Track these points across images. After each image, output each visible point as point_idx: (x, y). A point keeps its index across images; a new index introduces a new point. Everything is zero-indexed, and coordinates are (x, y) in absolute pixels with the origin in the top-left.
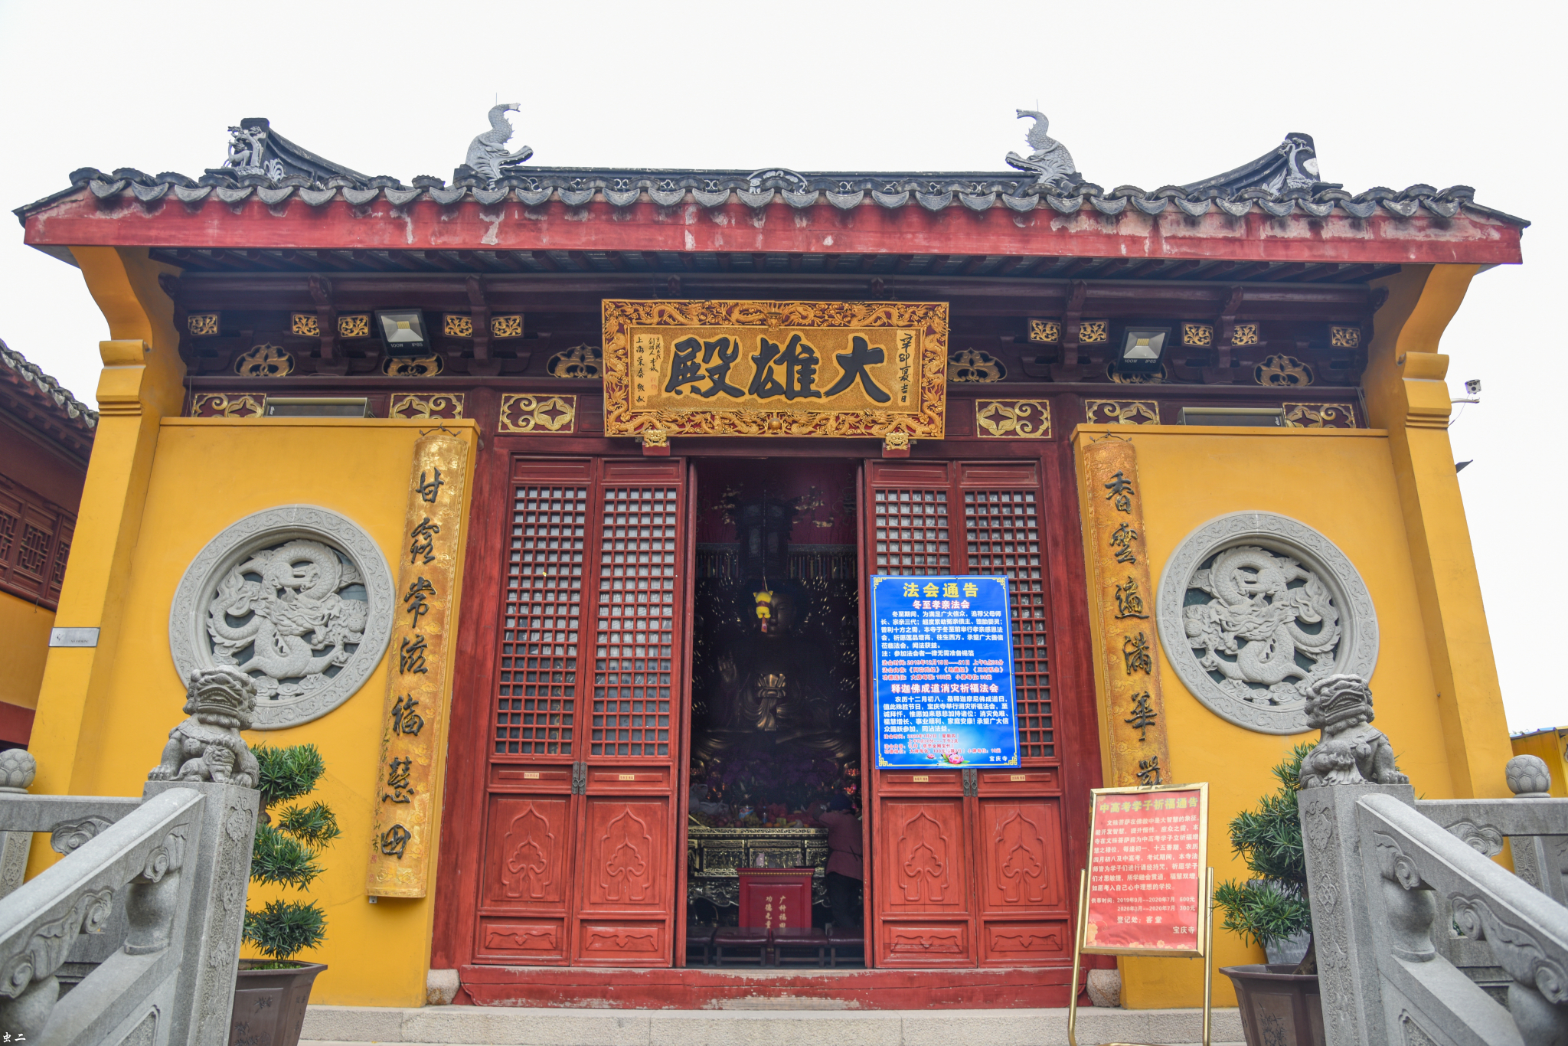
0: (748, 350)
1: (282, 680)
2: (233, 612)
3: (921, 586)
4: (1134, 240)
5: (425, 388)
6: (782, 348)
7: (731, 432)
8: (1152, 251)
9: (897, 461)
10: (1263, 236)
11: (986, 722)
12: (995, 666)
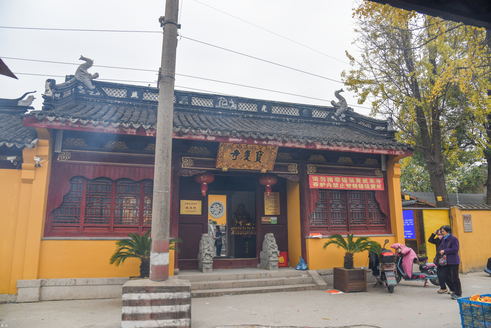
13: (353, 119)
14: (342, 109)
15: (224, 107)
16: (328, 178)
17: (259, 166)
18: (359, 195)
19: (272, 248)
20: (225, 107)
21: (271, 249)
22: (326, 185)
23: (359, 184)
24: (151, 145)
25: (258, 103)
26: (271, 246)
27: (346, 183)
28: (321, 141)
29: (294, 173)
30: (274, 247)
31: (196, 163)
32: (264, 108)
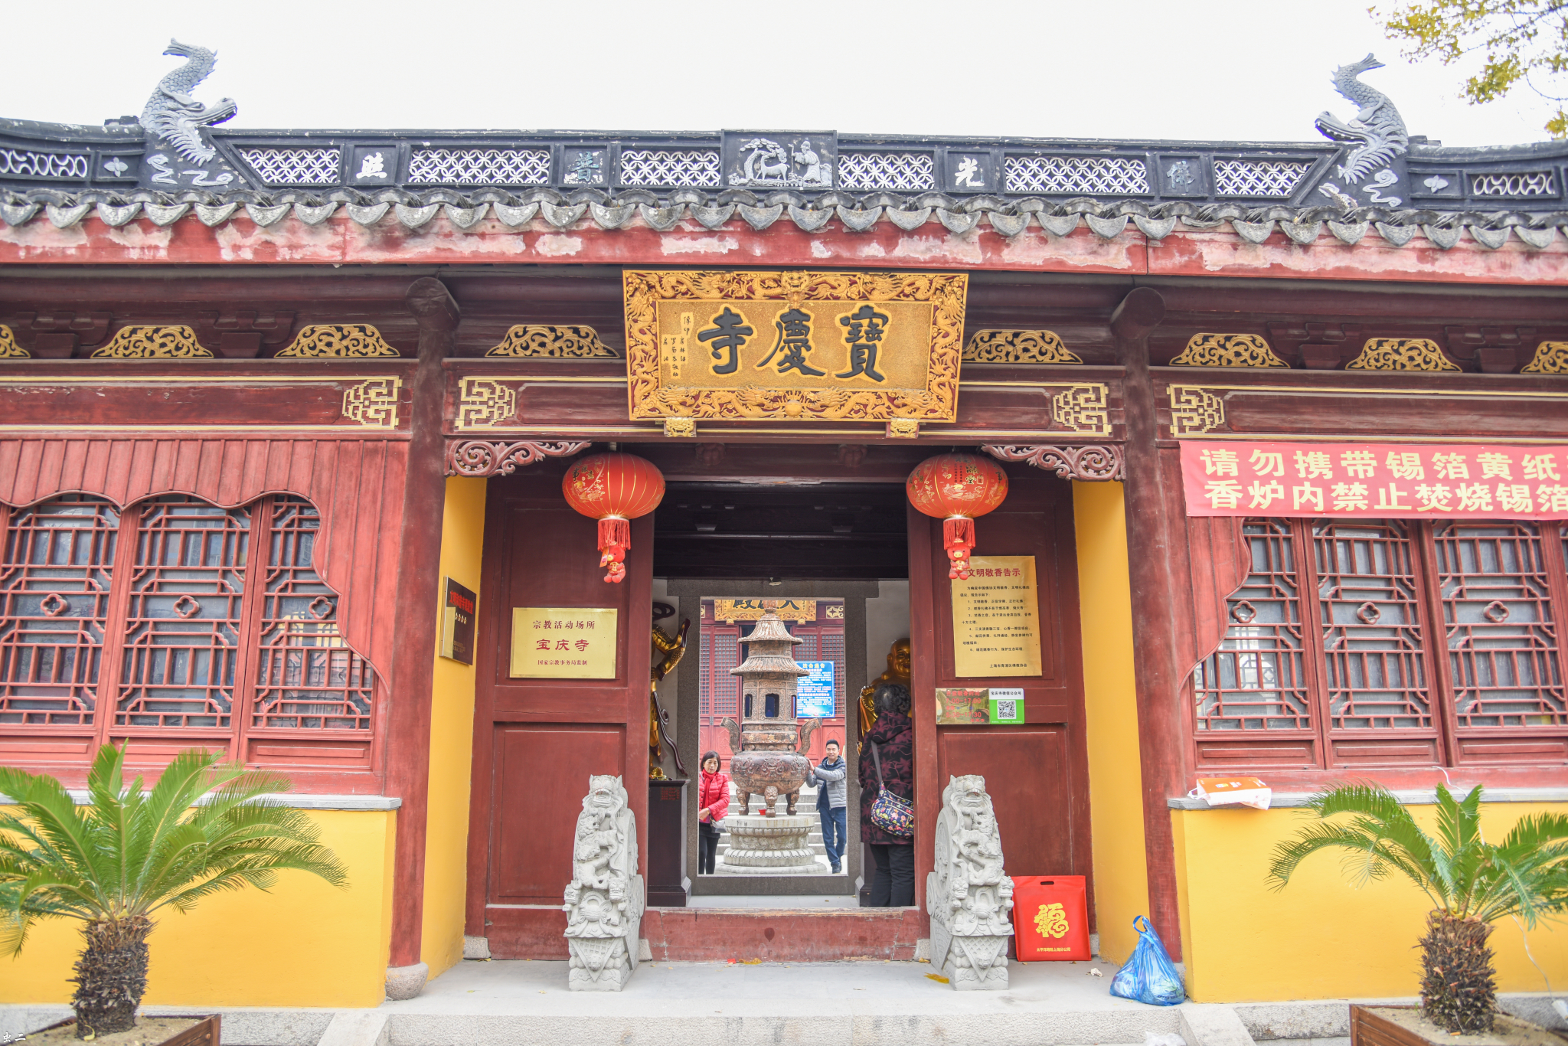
11: (825, 704)
12: (828, 688)
13: (1443, 183)
14: (1376, 146)
15: (772, 181)
16: (1299, 456)
17: (873, 399)
18: (1505, 551)
19: (970, 860)
20: (778, 181)
21: (964, 864)
22: (1289, 494)
23: (1501, 486)
24: (313, 331)
25: (937, 149)
26: (965, 851)
27: (1419, 483)
28: (1229, 221)
29: (1092, 433)
30: (981, 854)
31: (531, 401)
32: (966, 172)
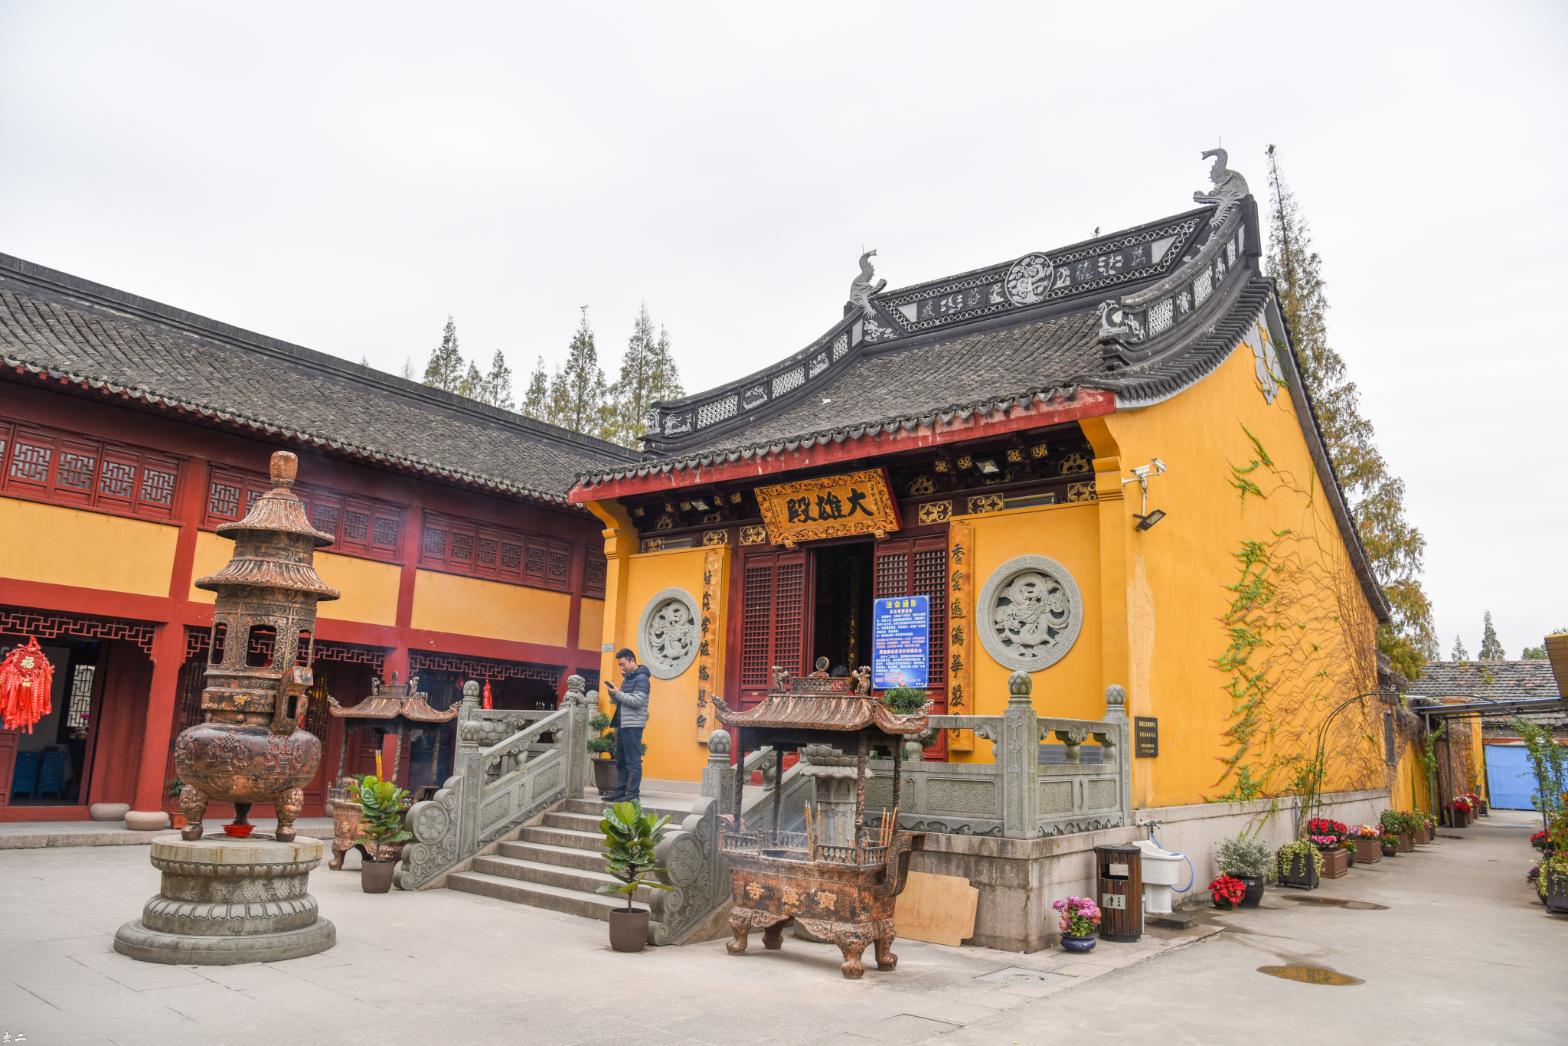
0: (814, 500)
1: (674, 659)
2: (658, 633)
3: (894, 602)
4: (925, 438)
5: (714, 529)
6: (826, 498)
7: (816, 538)
8: (933, 442)
9: (884, 541)
10: (982, 424)
11: (916, 667)
12: (921, 640)
